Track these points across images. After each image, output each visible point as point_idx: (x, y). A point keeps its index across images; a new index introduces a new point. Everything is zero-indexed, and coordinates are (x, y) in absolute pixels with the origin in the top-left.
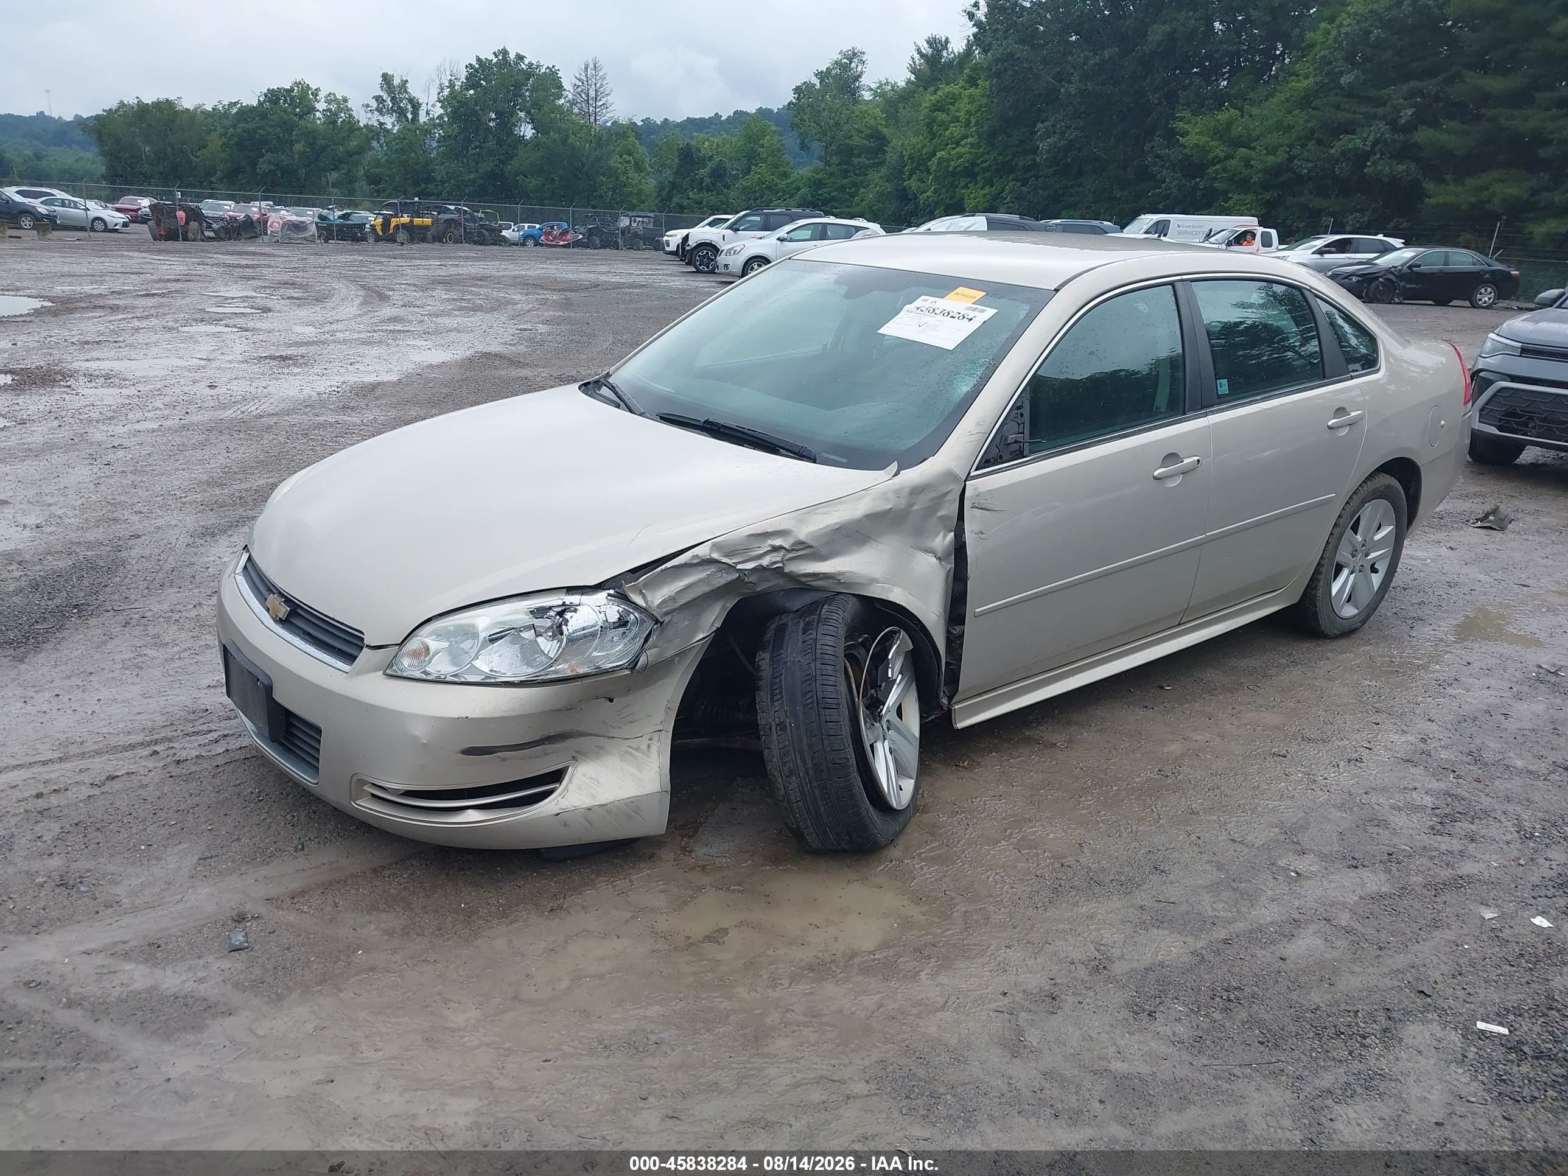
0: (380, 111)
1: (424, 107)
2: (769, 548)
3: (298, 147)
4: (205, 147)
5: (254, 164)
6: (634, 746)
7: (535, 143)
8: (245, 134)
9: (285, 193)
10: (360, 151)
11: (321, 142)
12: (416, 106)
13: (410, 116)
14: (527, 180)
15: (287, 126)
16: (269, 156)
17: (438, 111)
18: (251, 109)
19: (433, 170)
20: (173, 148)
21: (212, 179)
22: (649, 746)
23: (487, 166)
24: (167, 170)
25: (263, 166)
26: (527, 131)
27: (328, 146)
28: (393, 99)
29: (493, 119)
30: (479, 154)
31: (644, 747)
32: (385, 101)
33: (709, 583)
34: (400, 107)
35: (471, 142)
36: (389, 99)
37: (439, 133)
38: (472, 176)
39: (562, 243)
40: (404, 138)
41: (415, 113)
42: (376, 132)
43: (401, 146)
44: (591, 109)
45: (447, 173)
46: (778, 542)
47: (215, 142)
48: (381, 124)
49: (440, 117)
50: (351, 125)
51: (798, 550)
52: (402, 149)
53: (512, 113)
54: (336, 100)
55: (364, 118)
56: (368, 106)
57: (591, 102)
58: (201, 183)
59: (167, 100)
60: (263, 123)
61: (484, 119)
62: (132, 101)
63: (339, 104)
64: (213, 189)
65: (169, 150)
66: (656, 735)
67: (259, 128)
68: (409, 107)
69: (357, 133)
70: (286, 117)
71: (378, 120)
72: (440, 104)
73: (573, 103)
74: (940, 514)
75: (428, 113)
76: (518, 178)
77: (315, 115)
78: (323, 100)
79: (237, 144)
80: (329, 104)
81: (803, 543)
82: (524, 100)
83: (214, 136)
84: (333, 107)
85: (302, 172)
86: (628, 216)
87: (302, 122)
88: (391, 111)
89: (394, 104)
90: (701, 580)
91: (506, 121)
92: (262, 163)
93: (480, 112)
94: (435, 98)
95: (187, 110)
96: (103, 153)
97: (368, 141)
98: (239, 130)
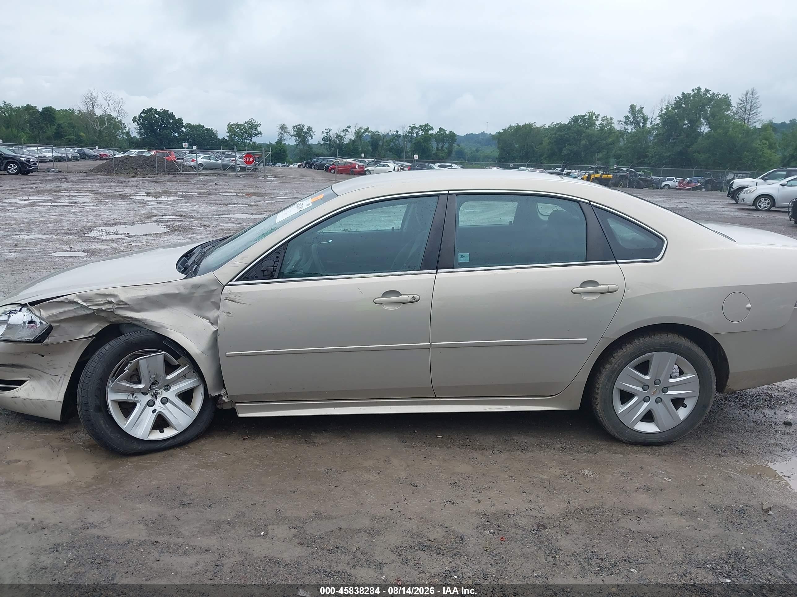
0: (626, 123)
1: (650, 120)
2: (107, 301)
3: (583, 142)
4: (541, 143)
5: (561, 150)
6: (54, 379)
7: (708, 135)
8: (560, 137)
9: (574, 164)
10: (613, 143)
11: (594, 139)
12: (645, 119)
13: (641, 125)
14: (700, 155)
15: (579, 133)
16: (568, 147)
17: (658, 121)
18: (565, 125)
19: (648, 152)
20: (527, 145)
21: (542, 158)
22: (59, 380)
23: (678, 149)
24: (524, 155)
25: (565, 152)
26: (705, 129)
27: (598, 141)
28: (634, 117)
29: (686, 124)
30: (675, 143)
31: (57, 380)
32: (630, 118)
33: (76, 312)
34: (637, 121)
35: (671, 136)
36: (632, 117)
37: (655, 133)
38: (668, 154)
39: (687, 188)
40: (636, 136)
41: (645, 124)
42: (622, 133)
43: (634, 140)
44: (747, 116)
45: (655, 153)
46: (110, 299)
47: (546, 141)
48: (626, 129)
49: (657, 124)
50: (612, 131)
51: (121, 305)
52: (634, 141)
53: (698, 120)
54: (607, 119)
55: (618, 127)
56: (620, 121)
57: (747, 112)
58: (537, 160)
59: (529, 123)
60: (568, 132)
61: (680, 124)
62: (514, 124)
63: (608, 121)
64: (541, 163)
65: (526, 146)
66: (63, 377)
67: (565, 134)
68: (642, 121)
69: (613, 134)
70: (579, 129)
71: (625, 128)
72: (659, 118)
73: (736, 113)
74: (212, 300)
75: (651, 123)
76: (694, 154)
77: (595, 127)
78: (601, 119)
79: (555, 142)
80: (603, 121)
81: (123, 302)
82: (707, 113)
83: (546, 138)
84: (604, 123)
85: (583, 154)
86: (733, 173)
87: (588, 131)
88: (632, 123)
89: (634, 120)
90: (72, 310)
91: (695, 123)
92: (565, 150)
93: (679, 121)
94: (657, 115)
95: (537, 127)
96: (498, 148)
97: (618, 138)
98: (557, 136)
